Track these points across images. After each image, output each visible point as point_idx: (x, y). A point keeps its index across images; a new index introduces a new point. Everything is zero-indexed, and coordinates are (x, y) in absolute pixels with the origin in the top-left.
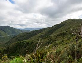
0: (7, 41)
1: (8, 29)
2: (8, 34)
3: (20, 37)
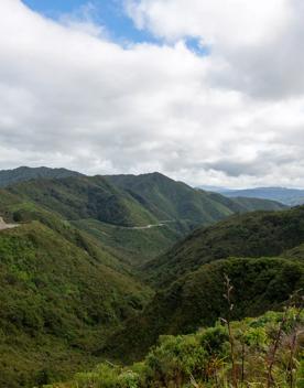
0: (154, 255)
1: (156, 189)
2: (161, 218)
3: (225, 238)
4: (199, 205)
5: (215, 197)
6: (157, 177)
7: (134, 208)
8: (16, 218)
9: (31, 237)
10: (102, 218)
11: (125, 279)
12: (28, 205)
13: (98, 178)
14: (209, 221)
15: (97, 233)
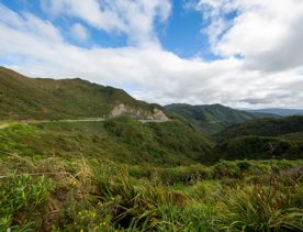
1: (218, 110)
2: (219, 119)
3: (248, 128)
4: (236, 115)
5: (244, 112)
6: (217, 106)
7: (209, 116)
8: (172, 118)
9: (176, 124)
10: (197, 119)
11: (205, 139)
12: (175, 114)
13: (196, 106)
14: (240, 121)
15: (196, 124)
